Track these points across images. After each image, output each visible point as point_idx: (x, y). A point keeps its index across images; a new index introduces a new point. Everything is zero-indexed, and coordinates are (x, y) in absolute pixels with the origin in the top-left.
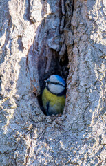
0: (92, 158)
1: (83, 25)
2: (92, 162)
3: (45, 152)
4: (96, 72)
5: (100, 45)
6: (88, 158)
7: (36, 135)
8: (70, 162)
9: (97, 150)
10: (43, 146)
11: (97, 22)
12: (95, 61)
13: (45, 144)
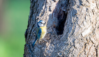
0: (67, 50)
1: (72, 3)
2: (67, 52)
3: (52, 48)
4: (73, 20)
5: (76, 10)
6: (66, 50)
7: (50, 42)
8: (60, 52)
9: (69, 47)
10: (52, 46)
11: (76, 2)
12: (73, 16)
13: (53, 45)
